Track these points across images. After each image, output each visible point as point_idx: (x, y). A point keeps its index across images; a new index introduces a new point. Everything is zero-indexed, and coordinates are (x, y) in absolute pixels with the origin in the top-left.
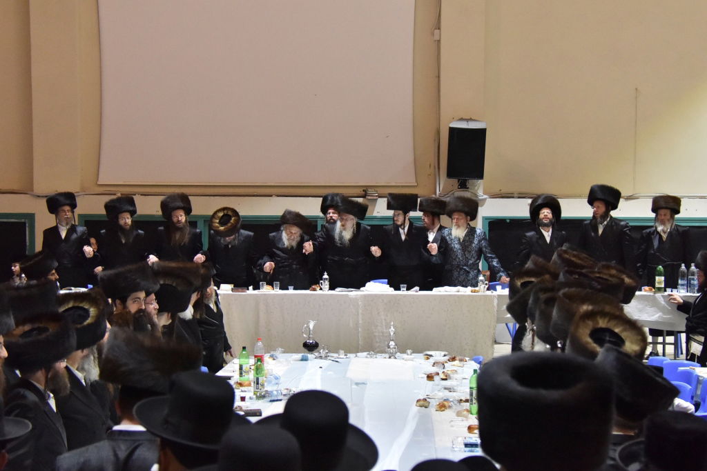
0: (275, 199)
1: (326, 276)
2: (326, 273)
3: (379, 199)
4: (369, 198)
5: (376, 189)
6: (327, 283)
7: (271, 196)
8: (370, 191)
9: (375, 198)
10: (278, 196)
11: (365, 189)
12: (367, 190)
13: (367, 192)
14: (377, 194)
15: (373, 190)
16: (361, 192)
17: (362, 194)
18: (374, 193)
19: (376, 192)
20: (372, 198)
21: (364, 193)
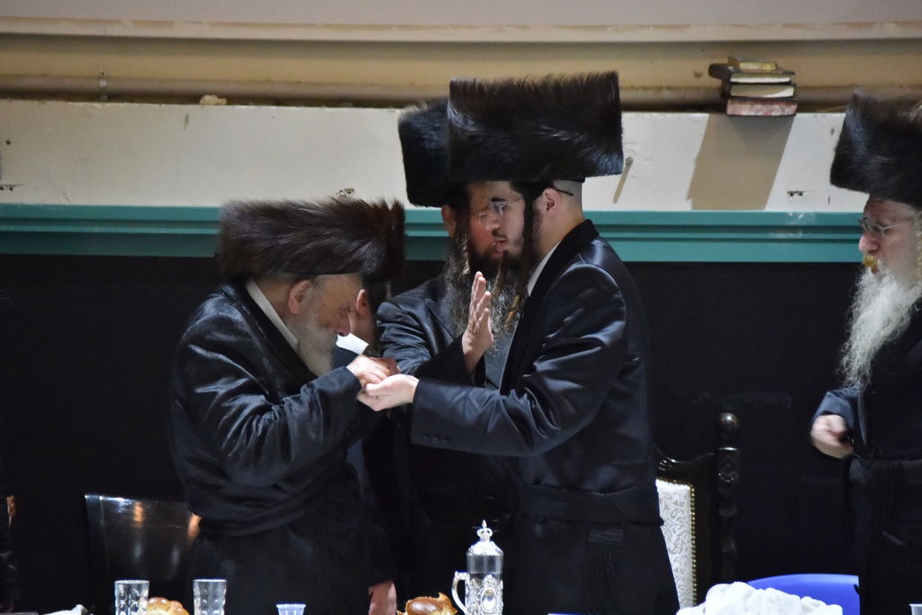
0: (213, 113)
1: (485, 546)
2: (485, 532)
3: (802, 117)
4: (746, 110)
5: (786, 63)
6: (493, 584)
7: (194, 98)
8: (751, 72)
9: (777, 110)
10: (234, 99)
11: (724, 61)
12: (735, 68)
13: (733, 80)
14: (789, 92)
15: (768, 67)
16: (698, 75)
17: (707, 89)
18: (774, 86)
19: (786, 79)
20: (760, 111)
21: (717, 83)
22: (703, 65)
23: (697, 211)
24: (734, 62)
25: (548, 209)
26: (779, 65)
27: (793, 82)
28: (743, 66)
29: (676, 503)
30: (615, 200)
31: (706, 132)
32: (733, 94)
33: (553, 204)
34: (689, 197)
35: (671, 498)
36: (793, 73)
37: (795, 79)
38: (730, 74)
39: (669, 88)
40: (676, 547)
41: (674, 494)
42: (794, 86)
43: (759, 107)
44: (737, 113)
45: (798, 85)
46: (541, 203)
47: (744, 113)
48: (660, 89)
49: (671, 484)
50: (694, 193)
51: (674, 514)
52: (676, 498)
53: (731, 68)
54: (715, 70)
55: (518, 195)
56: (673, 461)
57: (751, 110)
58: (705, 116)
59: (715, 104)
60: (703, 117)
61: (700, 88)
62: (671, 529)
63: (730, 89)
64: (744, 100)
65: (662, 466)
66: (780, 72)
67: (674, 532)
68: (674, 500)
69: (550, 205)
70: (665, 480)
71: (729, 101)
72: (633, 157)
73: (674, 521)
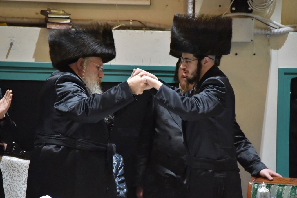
11: (46, 9)
12: (50, 12)
13: (49, 16)
14: (69, 21)
15: (61, 12)
16: (37, 14)
17: (40, 19)
18: (64, 19)
19: (68, 17)
20: (59, 27)
21: (43, 17)
22: (38, 10)
23: (36, 62)
24: (49, 10)
25: (205, 64)
26: (65, 11)
27: (70, 17)
28: (52, 11)
29: (25, 167)
30: (7, 58)
31: (40, 34)
32: (49, 21)
33: (207, 62)
34: (34, 57)
35: (24, 165)
36: (70, 15)
37: (71, 16)
38: (48, 14)
39: (26, 18)
40: (25, 183)
41: (25, 163)
42: (71, 19)
43: (58, 26)
44: (50, 28)
45: (72, 19)
46: (203, 62)
47: (53, 28)
48: (23, 18)
49: (24, 160)
50: (35, 56)
51: (25, 171)
52: (25, 165)
53: (48, 12)
54: (43, 12)
55: (195, 58)
56: (25, 152)
57: (55, 27)
58: (40, 28)
59: (43, 24)
60: (39, 29)
61: (38, 18)
62: (23, 176)
63: (48, 19)
64: (53, 23)
65: (20, 153)
66: (66, 14)
67: (24, 177)
68: (25, 166)
69: (206, 62)
70: (21, 159)
71: (48, 24)
72: (13, 42)
73: (25, 173)
